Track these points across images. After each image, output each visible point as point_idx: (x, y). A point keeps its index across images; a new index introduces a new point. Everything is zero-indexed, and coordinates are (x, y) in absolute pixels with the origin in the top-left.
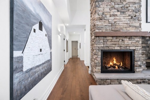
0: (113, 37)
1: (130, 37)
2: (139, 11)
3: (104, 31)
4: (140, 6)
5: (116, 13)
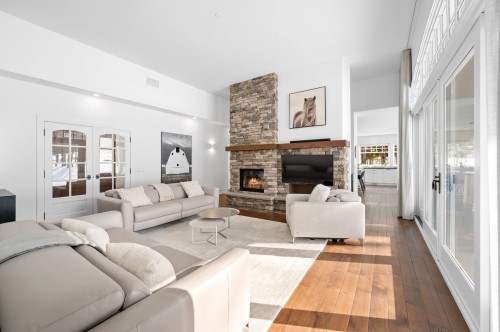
0: (245, 151)
1: (262, 151)
5: (248, 123)
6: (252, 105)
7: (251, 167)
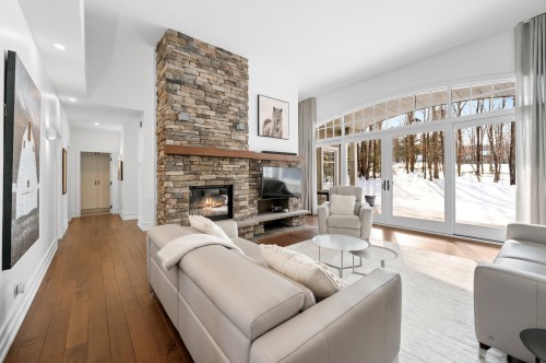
0: (202, 156)
1: (232, 160)
2: (245, 115)
3: (185, 143)
4: (247, 108)
5: (208, 113)
6: (216, 87)
7: (214, 183)
